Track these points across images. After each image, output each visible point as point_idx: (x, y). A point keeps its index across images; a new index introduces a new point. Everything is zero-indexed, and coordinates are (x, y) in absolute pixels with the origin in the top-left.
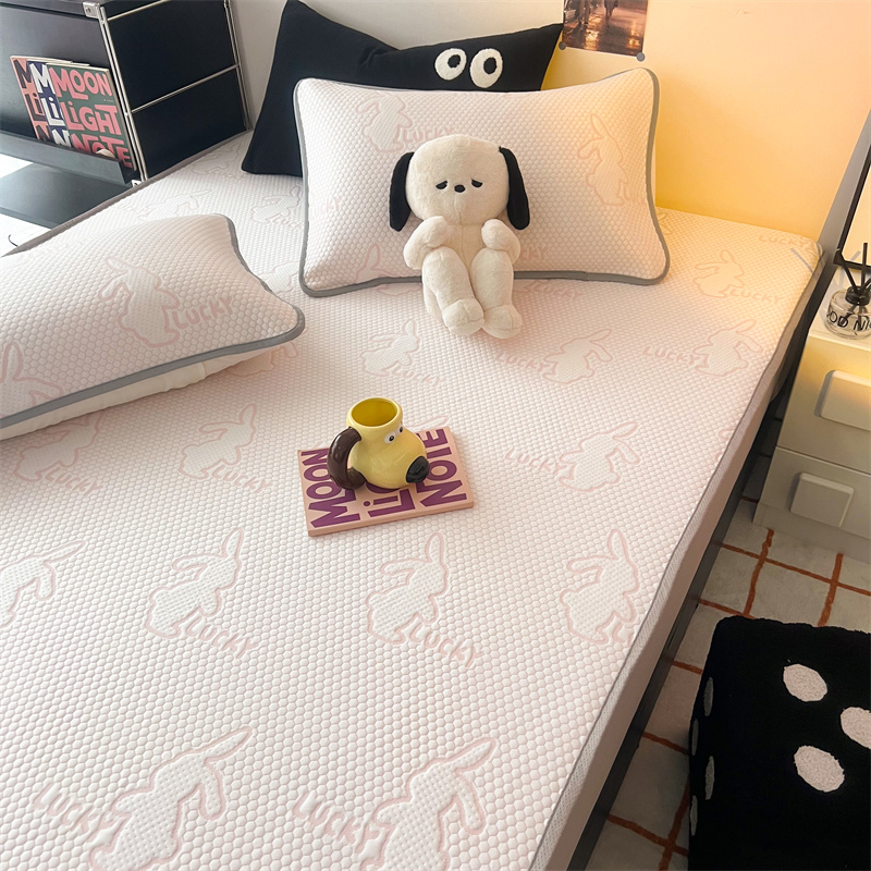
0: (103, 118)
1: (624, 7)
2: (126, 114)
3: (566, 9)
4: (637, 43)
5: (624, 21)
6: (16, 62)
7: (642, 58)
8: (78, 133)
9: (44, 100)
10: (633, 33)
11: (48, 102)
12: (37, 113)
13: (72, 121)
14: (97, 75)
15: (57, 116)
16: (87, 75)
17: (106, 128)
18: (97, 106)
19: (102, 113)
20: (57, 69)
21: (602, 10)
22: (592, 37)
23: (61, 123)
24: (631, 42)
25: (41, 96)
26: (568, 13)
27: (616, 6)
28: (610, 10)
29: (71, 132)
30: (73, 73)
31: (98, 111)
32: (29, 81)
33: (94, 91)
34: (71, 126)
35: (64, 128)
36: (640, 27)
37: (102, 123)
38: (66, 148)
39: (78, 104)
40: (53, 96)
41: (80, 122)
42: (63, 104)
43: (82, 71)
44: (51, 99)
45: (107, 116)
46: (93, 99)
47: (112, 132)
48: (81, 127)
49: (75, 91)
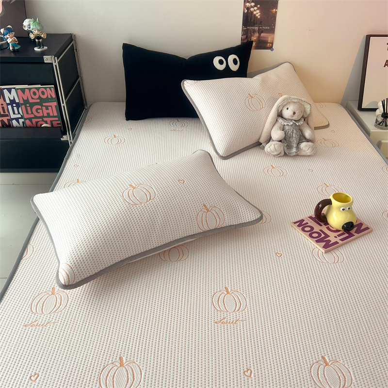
0: (47, 109)
1: (266, 32)
2: (62, 105)
3: (242, 36)
4: (271, 45)
5: (265, 38)
7: (272, 50)
8: (30, 119)
9: (10, 107)
10: (269, 41)
11: (12, 107)
12: (2, 113)
13: (27, 113)
14: (48, 89)
15: (16, 112)
16: (41, 90)
17: (48, 114)
18: (44, 104)
19: (47, 107)
20: (23, 90)
23: (19, 116)
24: (268, 45)
25: (8, 104)
27: (262, 32)
28: (260, 34)
29: (25, 119)
30: (32, 91)
31: (44, 106)
33: (44, 97)
34: (26, 116)
35: (20, 118)
36: (272, 39)
37: (45, 112)
38: (20, 127)
39: (32, 105)
40: (17, 103)
41: (32, 113)
42: (23, 106)
43: (38, 89)
44: (14, 105)
45: (49, 107)
46: (42, 101)
47: (51, 114)
48: (32, 116)
49: (32, 98)
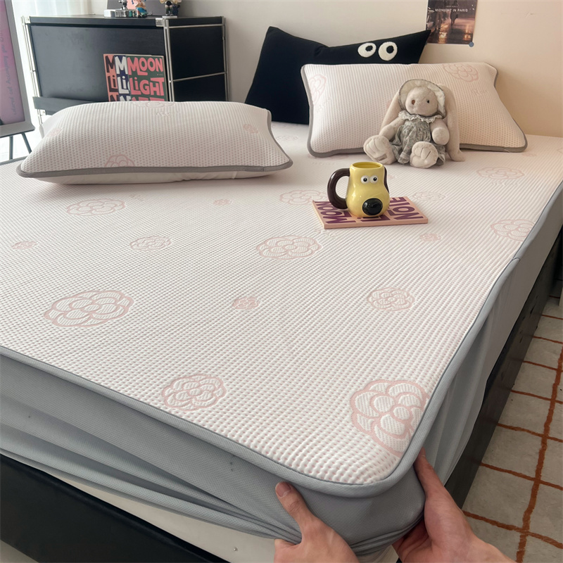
0: (154, 86)
1: (462, 18)
2: (169, 82)
3: (428, 22)
4: (469, 37)
5: (462, 25)
6: (107, 57)
7: (472, 45)
8: (137, 97)
9: (119, 78)
10: (467, 31)
11: (122, 79)
12: (113, 87)
14: (156, 59)
15: (125, 87)
16: (151, 60)
17: (155, 92)
18: (152, 79)
19: (154, 83)
20: (132, 58)
21: (449, 21)
22: (443, 36)
23: (127, 92)
24: (466, 36)
25: (118, 75)
26: (429, 24)
27: (457, 17)
28: (453, 20)
29: (132, 96)
30: (141, 60)
31: (151, 82)
32: (112, 68)
33: (152, 69)
34: (133, 92)
35: (128, 94)
36: (471, 28)
37: (152, 89)
39: (140, 78)
40: (126, 76)
41: (139, 90)
42: (131, 79)
43: (147, 58)
44: (124, 77)
45: (157, 84)
46: (151, 75)
47: (158, 94)
48: (139, 93)
49: (141, 70)
